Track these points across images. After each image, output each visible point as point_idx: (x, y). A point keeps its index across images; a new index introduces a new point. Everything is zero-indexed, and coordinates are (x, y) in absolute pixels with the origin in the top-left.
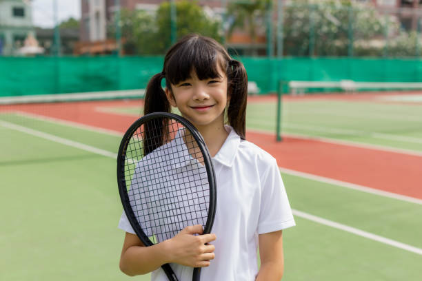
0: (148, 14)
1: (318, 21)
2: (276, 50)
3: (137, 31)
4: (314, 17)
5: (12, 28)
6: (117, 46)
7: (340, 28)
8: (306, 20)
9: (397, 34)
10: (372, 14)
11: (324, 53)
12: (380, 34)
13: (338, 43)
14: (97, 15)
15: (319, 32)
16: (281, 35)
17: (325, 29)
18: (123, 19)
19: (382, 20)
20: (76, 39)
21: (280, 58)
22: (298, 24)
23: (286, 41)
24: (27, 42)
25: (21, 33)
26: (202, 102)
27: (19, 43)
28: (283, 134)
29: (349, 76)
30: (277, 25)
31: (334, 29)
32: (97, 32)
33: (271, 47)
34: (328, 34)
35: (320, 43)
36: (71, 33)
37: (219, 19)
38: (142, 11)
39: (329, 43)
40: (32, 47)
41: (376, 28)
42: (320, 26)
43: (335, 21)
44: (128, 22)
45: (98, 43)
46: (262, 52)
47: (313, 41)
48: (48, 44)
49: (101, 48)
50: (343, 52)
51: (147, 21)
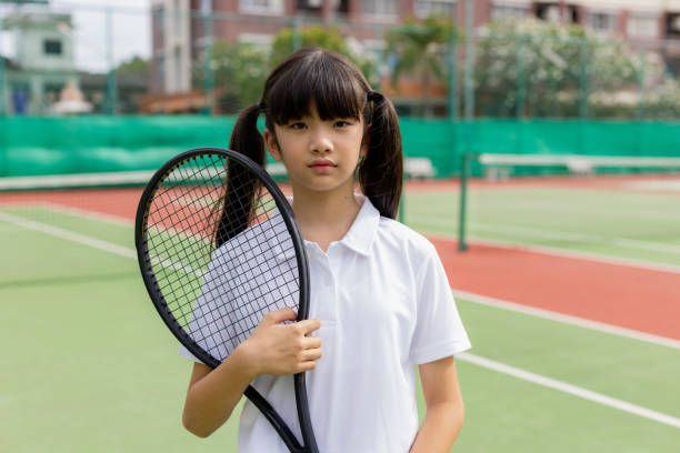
0: (257, 49)
1: (530, 60)
2: (462, 107)
3: (241, 77)
4: (525, 55)
5: (41, 72)
6: (209, 100)
7: (567, 73)
8: (512, 60)
9: (661, 82)
10: (618, 50)
11: (541, 111)
12: (632, 81)
13: (564, 97)
14: (178, 51)
15: (532, 78)
16: (470, 84)
17: (542, 74)
18: (217, 57)
19: (636, 60)
20: (143, 90)
21: (470, 119)
22: (498, 66)
23: (480, 93)
24: (65, 94)
25: (55, 80)
26: (323, 155)
27: (52, 95)
28: (471, 239)
29: (580, 150)
30: (464, 67)
31: (557, 74)
32: (177, 78)
33: (455, 103)
34: (548, 83)
35: (534, 98)
36: (134, 80)
37: (372, 57)
38: (249, 45)
39: (549, 96)
40: (73, 102)
41: (627, 72)
42: (533, 69)
43: (559, 62)
44: (226, 62)
45: (178, 96)
46: (441, 111)
47: (522, 92)
48: (98, 97)
49: (182, 104)
50: (571, 112)
51: (256, 60)
